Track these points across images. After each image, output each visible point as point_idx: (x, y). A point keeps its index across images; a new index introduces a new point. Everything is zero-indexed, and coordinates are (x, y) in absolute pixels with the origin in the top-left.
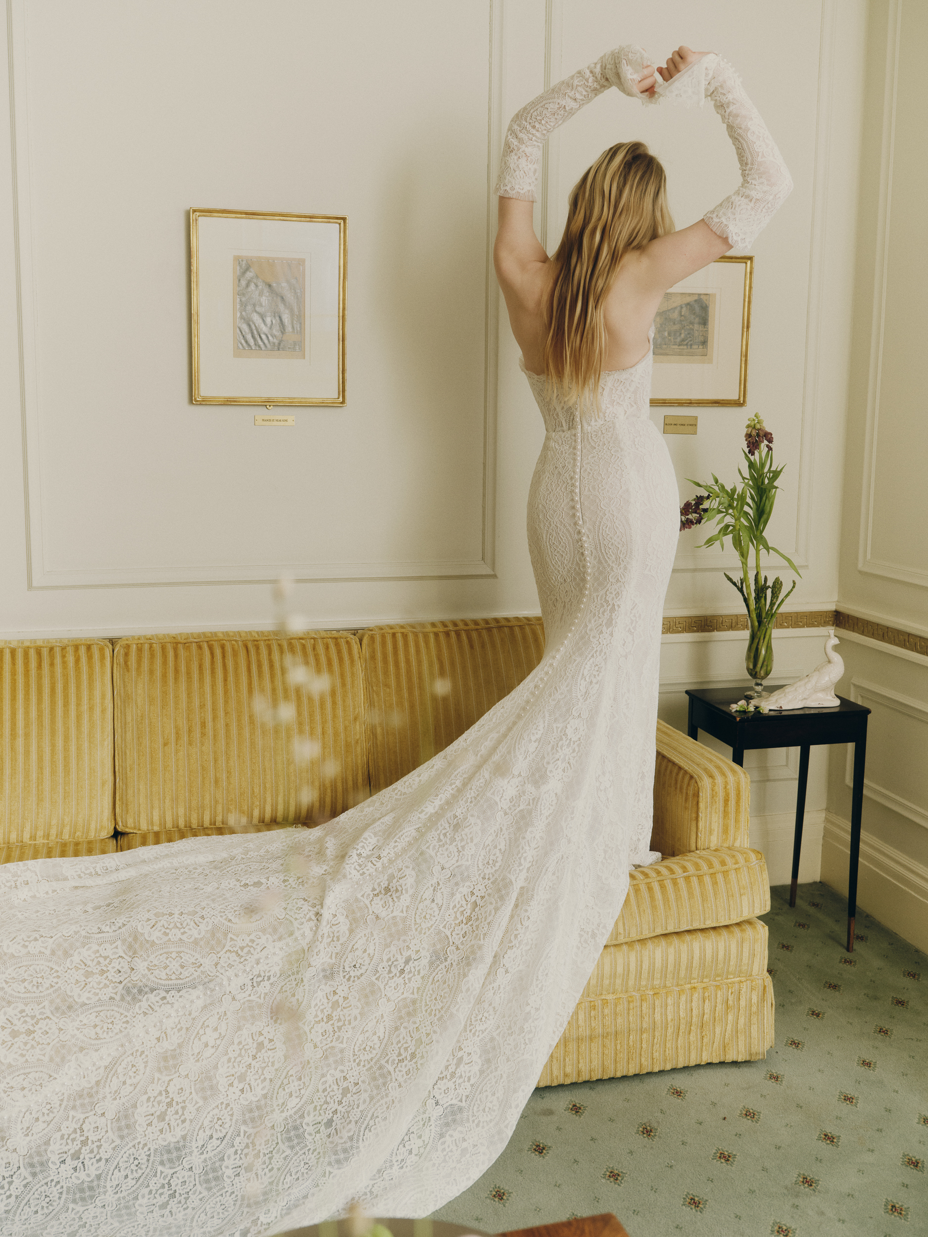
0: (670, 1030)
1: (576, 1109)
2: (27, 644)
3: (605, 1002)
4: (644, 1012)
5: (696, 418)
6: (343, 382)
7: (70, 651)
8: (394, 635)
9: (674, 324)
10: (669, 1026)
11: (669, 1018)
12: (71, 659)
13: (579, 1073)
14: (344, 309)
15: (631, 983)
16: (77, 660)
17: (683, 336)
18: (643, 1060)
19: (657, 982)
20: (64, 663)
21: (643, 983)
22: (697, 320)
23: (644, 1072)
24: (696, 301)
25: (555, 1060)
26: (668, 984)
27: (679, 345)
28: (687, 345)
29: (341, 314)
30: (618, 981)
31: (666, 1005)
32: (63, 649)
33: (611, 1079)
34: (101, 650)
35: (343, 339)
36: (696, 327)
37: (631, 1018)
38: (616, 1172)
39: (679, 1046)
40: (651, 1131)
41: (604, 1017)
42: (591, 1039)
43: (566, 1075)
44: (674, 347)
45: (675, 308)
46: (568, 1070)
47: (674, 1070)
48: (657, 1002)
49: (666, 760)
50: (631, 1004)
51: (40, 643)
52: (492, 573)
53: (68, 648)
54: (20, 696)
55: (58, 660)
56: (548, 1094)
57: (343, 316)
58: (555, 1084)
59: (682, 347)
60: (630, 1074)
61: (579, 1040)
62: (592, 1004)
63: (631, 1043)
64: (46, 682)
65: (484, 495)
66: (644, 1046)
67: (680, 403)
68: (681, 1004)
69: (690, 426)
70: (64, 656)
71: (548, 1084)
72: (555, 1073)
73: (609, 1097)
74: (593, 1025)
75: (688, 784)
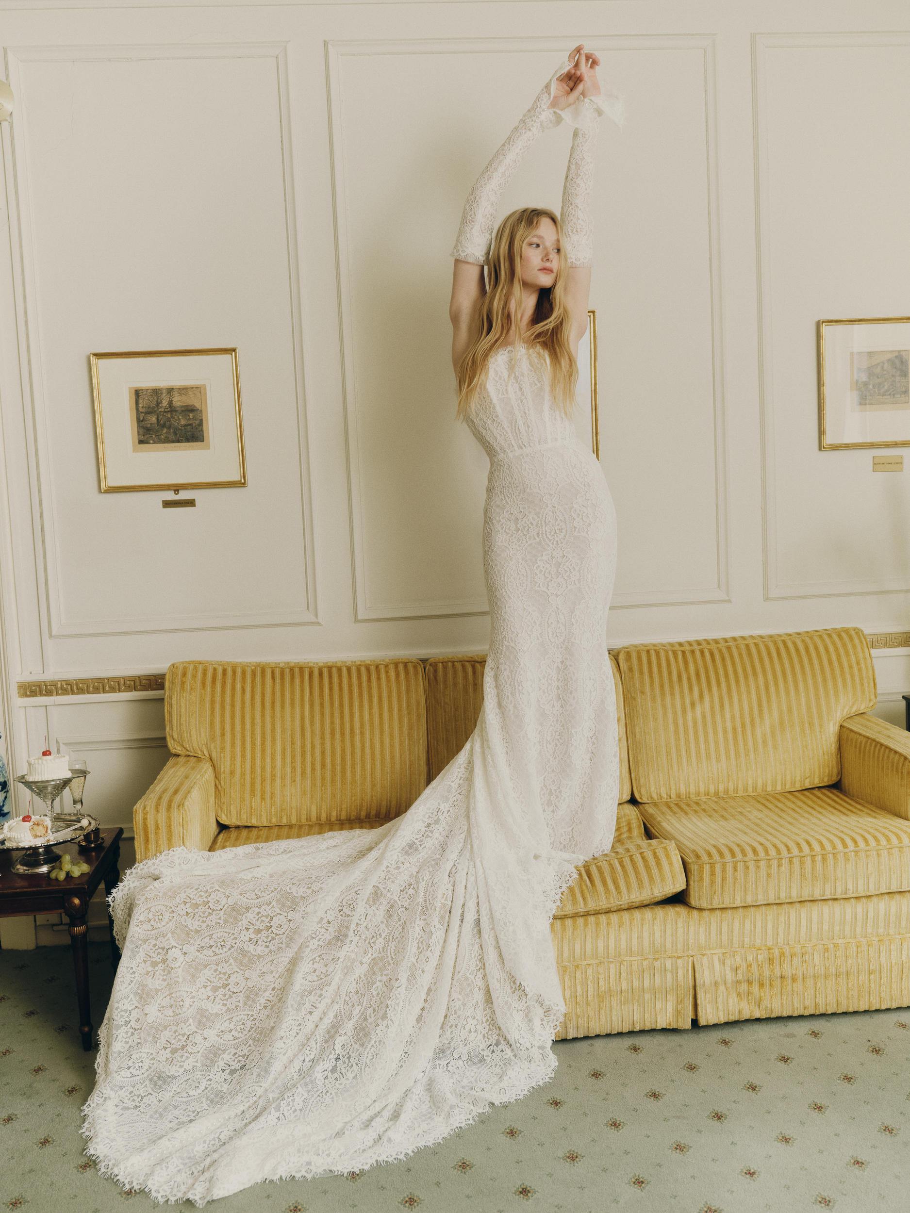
0: (894, 973)
1: (815, 1034)
2: (358, 663)
3: (836, 946)
4: (871, 955)
5: (902, 457)
6: (597, 443)
7: (392, 668)
8: (648, 651)
9: (878, 378)
10: (893, 969)
11: (893, 962)
12: (392, 674)
13: (816, 1006)
14: (595, 384)
15: (859, 930)
16: (398, 675)
17: (886, 387)
18: (872, 998)
19: (881, 930)
20: (388, 677)
21: (869, 930)
22: (898, 373)
23: (873, 1009)
24: (896, 357)
25: (795, 994)
26: (891, 932)
27: (883, 395)
28: (890, 394)
29: (593, 388)
30: (848, 928)
31: (890, 951)
32: (386, 666)
33: (845, 1014)
34: (415, 667)
35: (596, 409)
36: (898, 379)
37: (860, 961)
38: (849, 1076)
39: (903, 988)
40: (879, 1050)
41: (836, 958)
42: (826, 977)
43: (805, 1008)
44: (878, 397)
45: (878, 364)
46: (807, 1003)
47: (899, 1009)
48: (882, 948)
49: (883, 747)
50: (859, 948)
51: (368, 662)
52: (727, 598)
53: (390, 666)
54: (356, 703)
55: (383, 675)
56: (790, 1024)
57: (595, 390)
58: (796, 1014)
59: (886, 397)
60: (861, 1010)
61: (816, 977)
62: (826, 947)
63: (861, 983)
64: (375, 691)
65: (718, 532)
66: (872, 986)
67: (887, 445)
68: (903, 950)
69: (896, 464)
70: (387, 672)
71: (790, 1014)
72: (796, 1005)
73: (843, 1026)
74: (827, 965)
75: (903, 765)
